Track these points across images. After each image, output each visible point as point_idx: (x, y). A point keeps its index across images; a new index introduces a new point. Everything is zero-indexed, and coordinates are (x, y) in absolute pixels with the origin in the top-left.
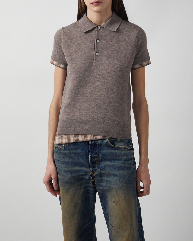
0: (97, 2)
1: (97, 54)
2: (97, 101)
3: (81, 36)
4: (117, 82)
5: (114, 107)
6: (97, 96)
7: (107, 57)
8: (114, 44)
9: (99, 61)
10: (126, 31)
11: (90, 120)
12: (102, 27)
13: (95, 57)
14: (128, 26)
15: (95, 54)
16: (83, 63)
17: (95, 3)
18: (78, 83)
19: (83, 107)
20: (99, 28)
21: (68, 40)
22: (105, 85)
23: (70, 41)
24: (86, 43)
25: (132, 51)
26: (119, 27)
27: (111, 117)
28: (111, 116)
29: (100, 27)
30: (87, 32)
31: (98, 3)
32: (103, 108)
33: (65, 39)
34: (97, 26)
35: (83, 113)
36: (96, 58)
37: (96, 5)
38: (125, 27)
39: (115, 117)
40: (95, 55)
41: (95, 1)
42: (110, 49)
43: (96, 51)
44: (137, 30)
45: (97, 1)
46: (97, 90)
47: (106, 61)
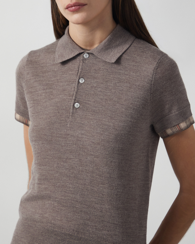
0: (74, 5)
1: (77, 105)
2: (71, 195)
3: (56, 69)
4: (109, 163)
5: (101, 211)
6: (71, 186)
7: (94, 111)
8: (110, 88)
9: (78, 119)
10: (136, 62)
11: (56, 231)
12: (92, 54)
13: (71, 111)
14: (142, 52)
15: (72, 104)
16: (49, 122)
17: (72, 6)
18: (39, 158)
19: (48, 203)
20: (86, 56)
21: (33, 76)
22: (86, 165)
23: (35, 78)
24: (61, 84)
25: (143, 101)
26: (123, 53)
27: (94, 230)
28: (96, 229)
29: (88, 53)
30: (64, 63)
31: (77, 7)
32: (81, 211)
33: (28, 74)
34: (82, 51)
35: (46, 215)
36: (73, 113)
37: (75, 11)
38: (135, 54)
39: (104, 232)
40: (72, 107)
41: (72, 3)
42: (102, 97)
43: (75, 100)
44: (157, 60)
45: (76, 3)
46: (72, 174)
47: (91, 119)
